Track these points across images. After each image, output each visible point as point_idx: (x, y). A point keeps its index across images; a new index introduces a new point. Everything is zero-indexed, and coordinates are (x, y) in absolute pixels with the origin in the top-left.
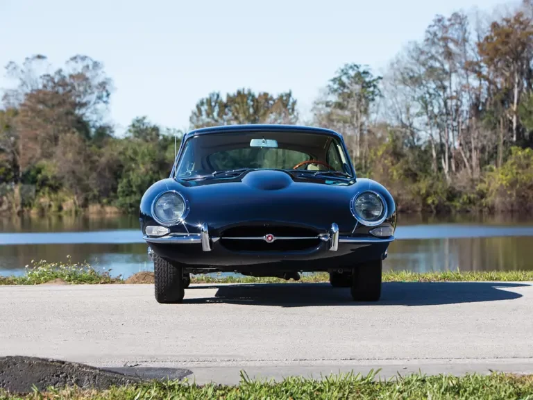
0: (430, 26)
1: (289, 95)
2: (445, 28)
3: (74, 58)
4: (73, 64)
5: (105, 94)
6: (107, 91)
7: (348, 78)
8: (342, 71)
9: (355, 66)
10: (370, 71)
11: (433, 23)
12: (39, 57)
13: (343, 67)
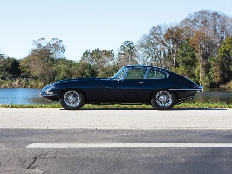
0: (151, 29)
1: (112, 51)
2: (155, 30)
3: (53, 39)
4: (53, 41)
5: (63, 50)
6: (64, 49)
7: (126, 45)
9: (128, 41)
10: (133, 43)
11: (152, 29)
12: (43, 39)
13: (125, 42)
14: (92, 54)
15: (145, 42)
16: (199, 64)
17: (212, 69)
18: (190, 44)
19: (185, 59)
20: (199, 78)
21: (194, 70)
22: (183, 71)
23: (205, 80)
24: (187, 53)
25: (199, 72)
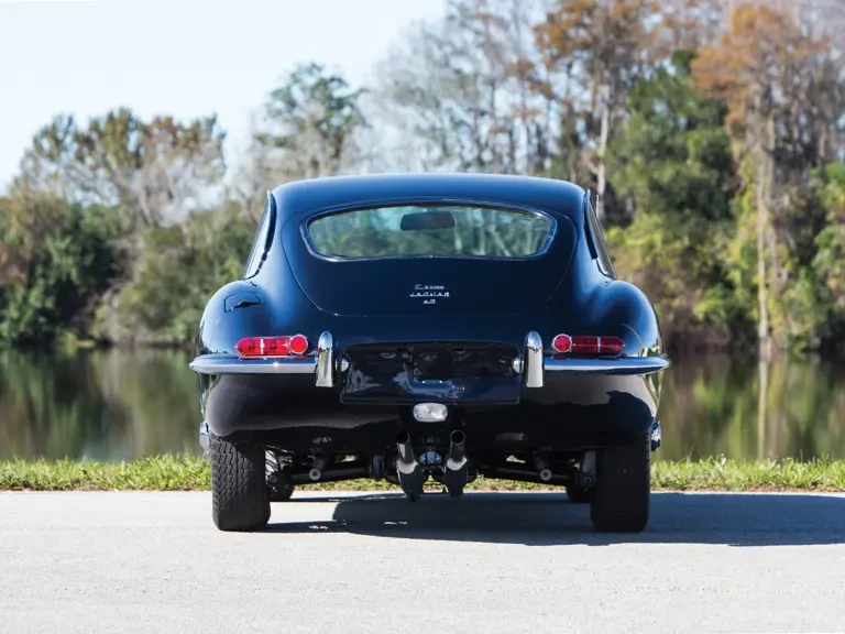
1: (212, 122)
7: (303, 89)
8: (293, 76)
9: (314, 66)
10: (344, 77)
13: (293, 69)
14: (85, 141)
15: (421, 72)
16: (755, 209)
17: (831, 237)
18: (699, 83)
19: (666, 173)
20: (754, 290)
21: (719, 239)
22: (651, 246)
23: (791, 302)
24: (678, 140)
25: (751, 253)
